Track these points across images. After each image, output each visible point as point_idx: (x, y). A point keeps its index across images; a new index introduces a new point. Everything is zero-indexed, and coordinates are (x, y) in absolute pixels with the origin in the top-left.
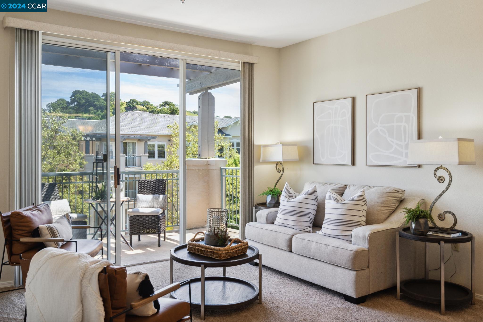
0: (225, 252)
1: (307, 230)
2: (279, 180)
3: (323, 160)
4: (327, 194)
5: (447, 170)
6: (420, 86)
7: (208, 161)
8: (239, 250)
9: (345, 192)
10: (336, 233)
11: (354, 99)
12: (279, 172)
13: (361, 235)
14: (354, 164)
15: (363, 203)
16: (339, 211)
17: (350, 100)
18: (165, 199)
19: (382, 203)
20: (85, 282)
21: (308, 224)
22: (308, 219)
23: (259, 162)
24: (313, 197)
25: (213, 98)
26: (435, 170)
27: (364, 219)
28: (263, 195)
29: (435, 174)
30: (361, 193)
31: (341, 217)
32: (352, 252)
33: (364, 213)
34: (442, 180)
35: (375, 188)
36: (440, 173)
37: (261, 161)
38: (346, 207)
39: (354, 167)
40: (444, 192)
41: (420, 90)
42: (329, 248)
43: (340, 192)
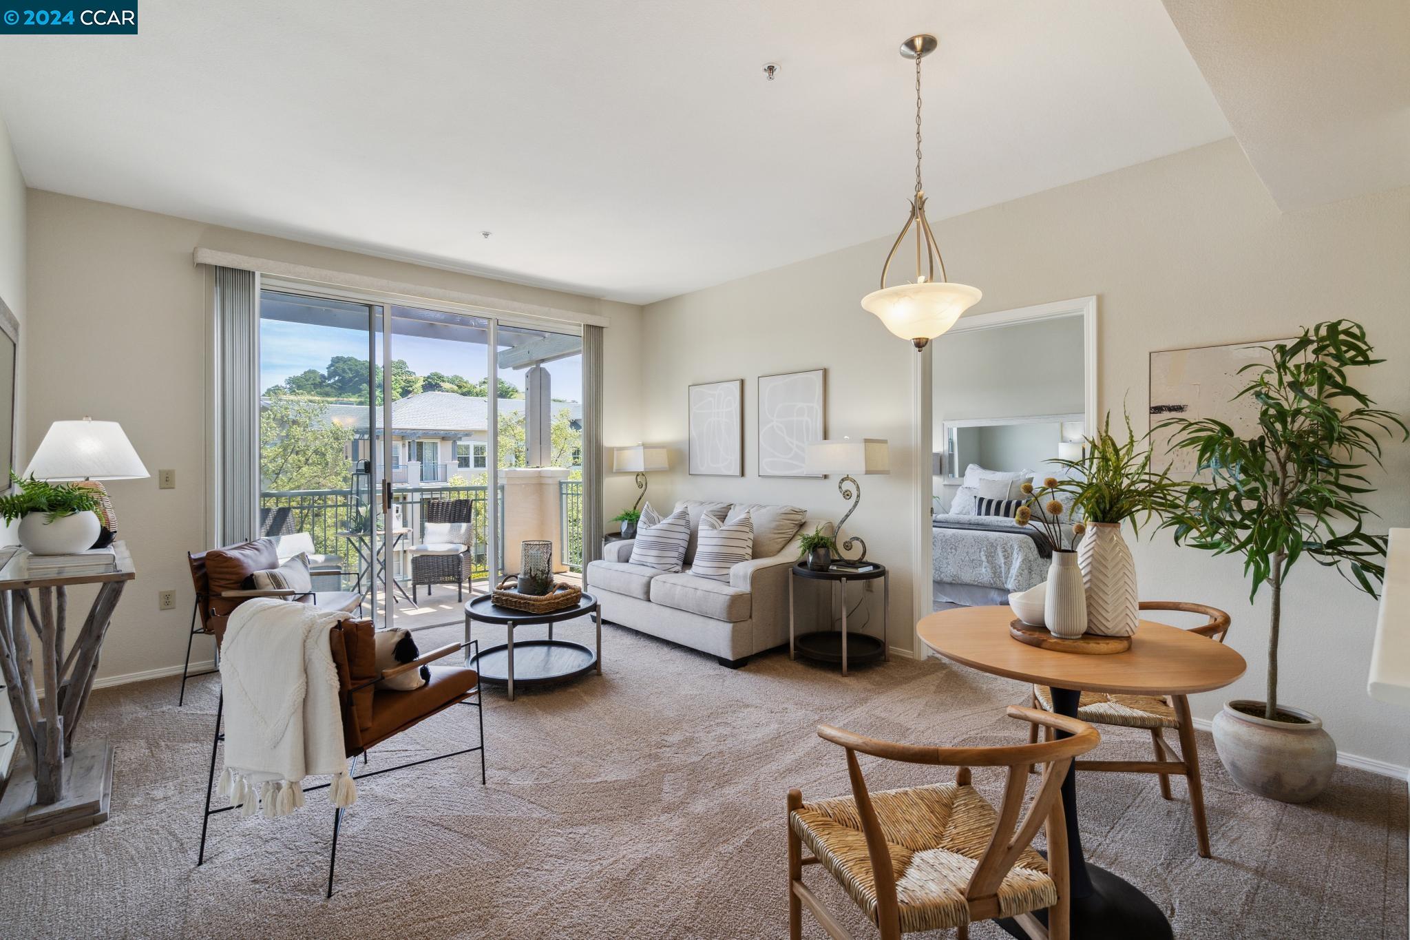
0: (546, 602)
1: (674, 570)
2: (640, 499)
3: (703, 470)
4: (702, 517)
5: (854, 481)
6: (825, 365)
7: (540, 472)
8: (567, 599)
9: (729, 514)
10: (710, 572)
11: (742, 382)
12: (640, 486)
13: (741, 573)
14: (743, 474)
15: (747, 529)
16: (715, 541)
17: (738, 384)
18: (469, 530)
19: (774, 529)
20: (310, 642)
21: (675, 561)
22: (676, 554)
23: (612, 472)
24: (683, 522)
25: (548, 375)
26: (840, 482)
27: (750, 551)
28: (616, 520)
29: (840, 487)
30: (745, 515)
31: (716, 549)
32: (728, 597)
33: (750, 543)
34: (848, 495)
35: (768, 508)
36: (847, 485)
37: (614, 471)
38: (725, 534)
39: (743, 479)
40: (851, 511)
41: (825, 372)
42: (699, 593)
43: (719, 513)
